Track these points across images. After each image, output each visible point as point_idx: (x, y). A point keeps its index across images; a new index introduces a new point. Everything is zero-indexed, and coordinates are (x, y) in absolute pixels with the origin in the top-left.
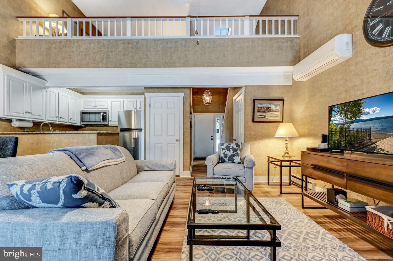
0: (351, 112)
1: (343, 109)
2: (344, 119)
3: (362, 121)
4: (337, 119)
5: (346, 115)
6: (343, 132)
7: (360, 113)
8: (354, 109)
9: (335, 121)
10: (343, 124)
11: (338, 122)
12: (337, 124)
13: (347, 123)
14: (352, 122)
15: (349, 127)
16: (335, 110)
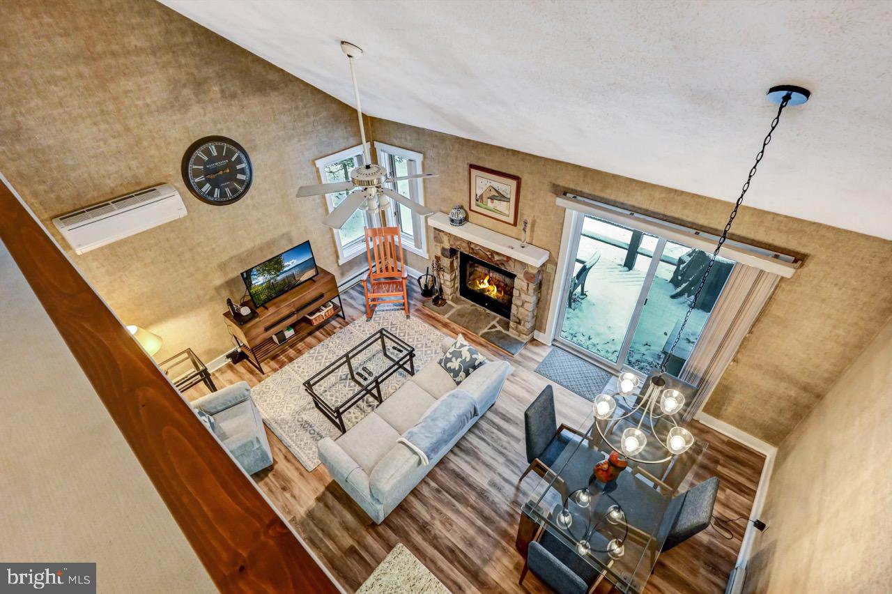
0: (274, 269)
1: (264, 270)
2: (269, 277)
3: (286, 271)
4: (259, 281)
5: (269, 273)
6: (270, 286)
7: (282, 267)
8: (276, 266)
9: (257, 283)
10: (269, 281)
11: (262, 282)
12: (262, 284)
13: (273, 278)
14: (278, 276)
15: (276, 280)
16: (255, 273)
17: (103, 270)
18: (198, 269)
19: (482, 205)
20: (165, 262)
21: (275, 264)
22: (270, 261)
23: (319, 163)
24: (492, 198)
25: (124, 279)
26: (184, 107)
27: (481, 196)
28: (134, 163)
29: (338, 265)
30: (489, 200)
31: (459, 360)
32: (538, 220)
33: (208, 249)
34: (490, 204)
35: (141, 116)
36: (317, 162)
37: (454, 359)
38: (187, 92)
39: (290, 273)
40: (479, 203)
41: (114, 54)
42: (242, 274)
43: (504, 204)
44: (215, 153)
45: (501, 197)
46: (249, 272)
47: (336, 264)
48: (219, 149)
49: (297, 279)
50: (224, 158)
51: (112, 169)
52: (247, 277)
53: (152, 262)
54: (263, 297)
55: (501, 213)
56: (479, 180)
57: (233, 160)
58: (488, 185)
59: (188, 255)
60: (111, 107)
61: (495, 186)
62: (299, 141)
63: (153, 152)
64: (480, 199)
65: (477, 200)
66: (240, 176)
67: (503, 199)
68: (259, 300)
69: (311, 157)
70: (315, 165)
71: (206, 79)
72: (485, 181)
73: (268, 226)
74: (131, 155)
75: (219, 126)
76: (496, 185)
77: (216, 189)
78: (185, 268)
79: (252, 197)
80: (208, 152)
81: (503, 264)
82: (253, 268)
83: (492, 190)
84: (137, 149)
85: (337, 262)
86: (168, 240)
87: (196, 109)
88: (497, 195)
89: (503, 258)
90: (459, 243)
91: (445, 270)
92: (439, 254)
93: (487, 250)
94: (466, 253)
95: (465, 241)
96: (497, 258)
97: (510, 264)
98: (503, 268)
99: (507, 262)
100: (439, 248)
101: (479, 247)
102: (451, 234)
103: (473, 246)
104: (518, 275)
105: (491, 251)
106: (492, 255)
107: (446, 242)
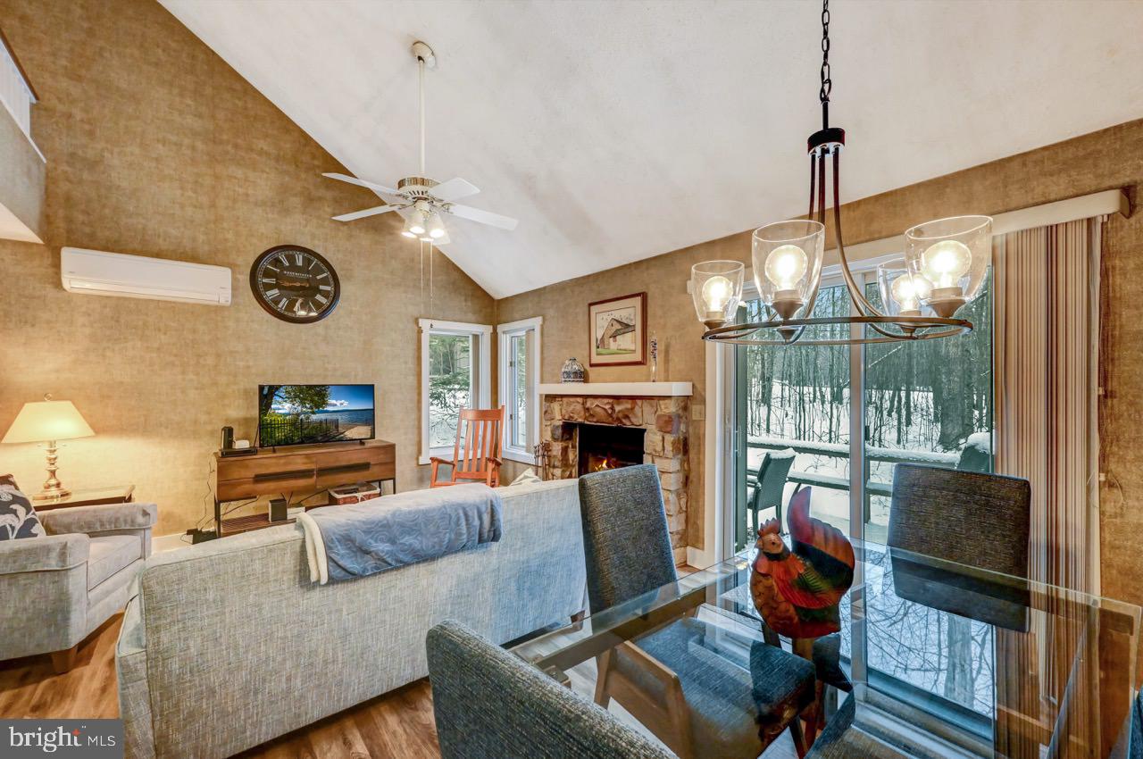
0: (312, 401)
1: (296, 396)
2: (300, 408)
4: (283, 408)
5: (303, 403)
6: (296, 423)
7: (324, 403)
8: (316, 398)
9: (279, 409)
10: (298, 415)
11: (287, 411)
12: (289, 414)
13: (305, 413)
14: (313, 413)
15: (308, 418)
16: (282, 394)
17: (87, 331)
18: (215, 384)
19: (603, 350)
20: (176, 356)
21: (315, 395)
22: (310, 387)
23: (424, 324)
24: (614, 336)
25: (108, 353)
26: (286, 211)
27: (603, 338)
28: (201, 238)
29: (418, 465)
30: (612, 339)
32: (673, 342)
33: (241, 364)
34: (613, 345)
35: (235, 201)
36: (420, 320)
38: (295, 201)
39: (334, 417)
40: (600, 350)
41: (236, 146)
42: (261, 388)
43: (629, 335)
44: (300, 263)
45: (626, 327)
46: (273, 390)
47: (415, 462)
48: (307, 262)
49: (341, 430)
50: (308, 272)
51: (173, 232)
52: (266, 396)
53: (158, 349)
54: (279, 435)
55: (626, 351)
56: (600, 317)
57: (318, 277)
58: (610, 318)
59: (210, 361)
60: (208, 181)
61: (617, 317)
62: (405, 292)
63: (230, 236)
64: (601, 343)
65: (598, 347)
66: (319, 297)
67: (627, 330)
68: (271, 438)
69: (416, 315)
70: (417, 324)
71: (320, 199)
72: (605, 316)
73: (335, 370)
74: (202, 229)
75: (316, 242)
76: (617, 315)
77: (285, 299)
78: (198, 374)
79: (327, 327)
80: (291, 259)
81: (627, 417)
82: (281, 386)
83: (615, 323)
84: (213, 226)
85: (418, 459)
86: (194, 331)
87: (298, 217)
88: (620, 327)
89: (627, 405)
90: (572, 407)
91: (557, 463)
92: (549, 439)
93: (606, 401)
94: (580, 420)
95: (580, 400)
96: (618, 408)
97: (637, 409)
98: (628, 424)
99: (632, 409)
100: (549, 428)
101: (597, 402)
102: (562, 396)
103: (589, 403)
104: (649, 427)
105: (611, 401)
106: (612, 408)
107: (558, 413)
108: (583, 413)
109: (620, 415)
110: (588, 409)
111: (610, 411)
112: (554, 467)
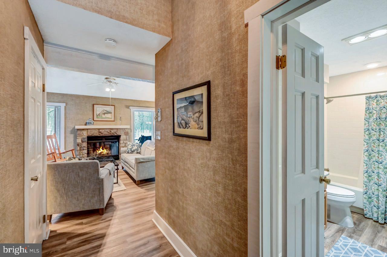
19: (99, 117)
24: (104, 114)
27: (99, 114)
30: (103, 115)
31: (135, 146)
34: (103, 116)
37: (133, 147)
43: (109, 115)
55: (108, 118)
56: (98, 109)
58: (103, 109)
65: (97, 116)
67: (109, 113)
72: (101, 108)
76: (105, 109)
83: (104, 111)
88: (106, 112)
89: (116, 130)
90: (93, 132)
91: (84, 148)
92: (80, 142)
93: (108, 130)
94: (97, 135)
95: (97, 130)
96: (112, 131)
97: (119, 131)
98: (116, 135)
99: (117, 131)
100: (80, 139)
101: (104, 130)
102: (87, 129)
103: (101, 131)
104: (122, 135)
105: (110, 130)
106: (111, 132)
107: (85, 134)
108: (98, 133)
109: (114, 133)
110: (100, 132)
111: (109, 132)
112: (83, 150)
